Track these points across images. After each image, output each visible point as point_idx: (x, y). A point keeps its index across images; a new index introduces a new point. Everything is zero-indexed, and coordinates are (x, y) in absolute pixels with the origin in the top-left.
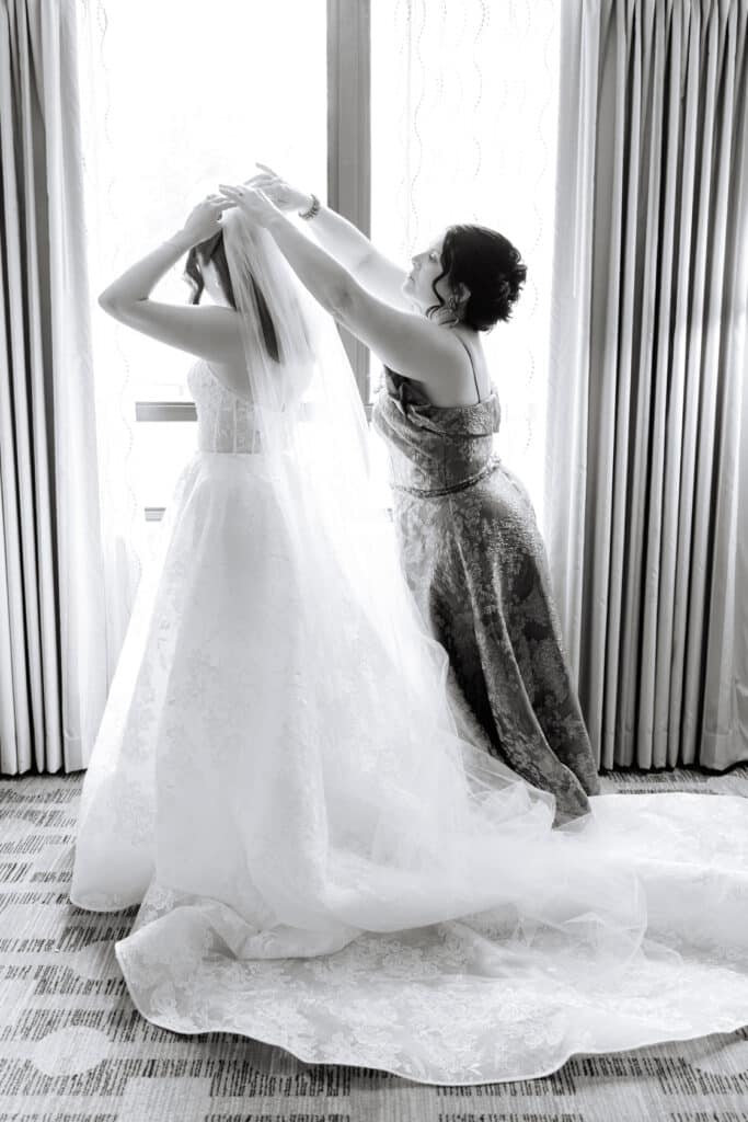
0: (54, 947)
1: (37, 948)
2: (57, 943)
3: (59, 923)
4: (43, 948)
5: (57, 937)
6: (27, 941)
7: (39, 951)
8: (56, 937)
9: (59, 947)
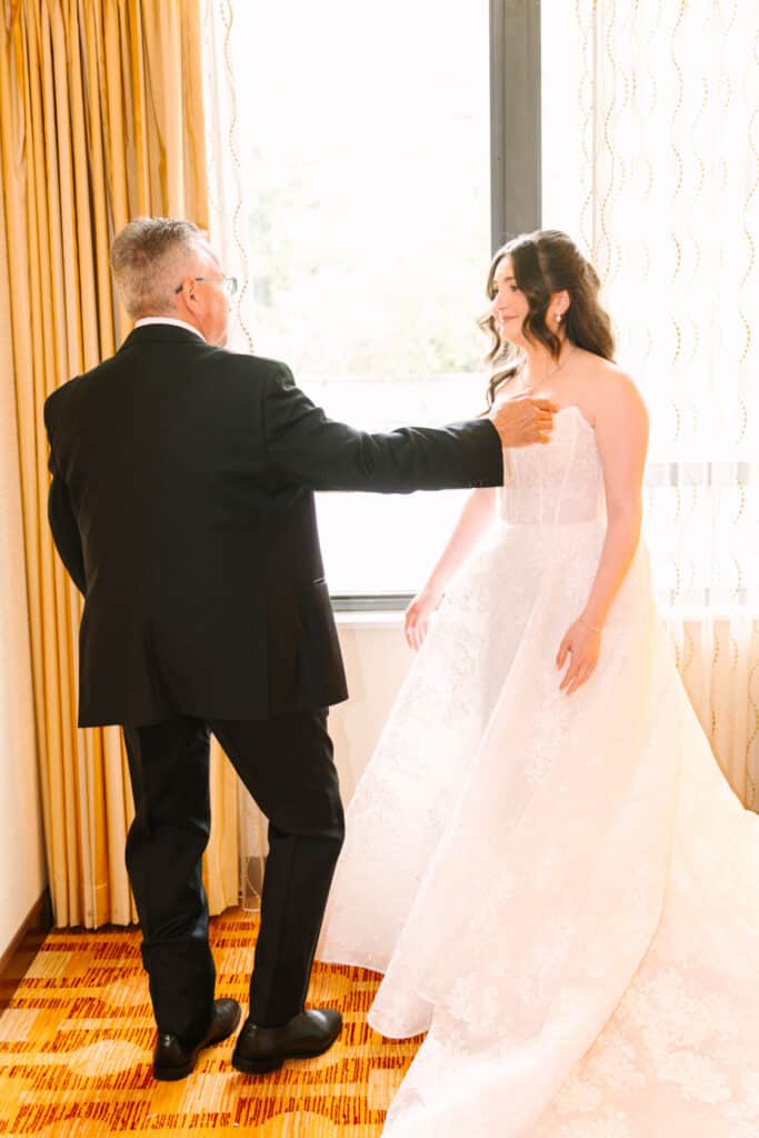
0: (232, 1120)
1: (211, 1123)
2: (233, 1116)
3: (230, 1093)
4: (218, 1123)
5: (232, 1109)
6: (198, 1116)
7: (214, 1126)
8: (230, 1110)
9: (238, 1120)
